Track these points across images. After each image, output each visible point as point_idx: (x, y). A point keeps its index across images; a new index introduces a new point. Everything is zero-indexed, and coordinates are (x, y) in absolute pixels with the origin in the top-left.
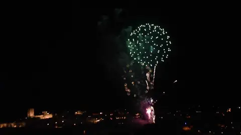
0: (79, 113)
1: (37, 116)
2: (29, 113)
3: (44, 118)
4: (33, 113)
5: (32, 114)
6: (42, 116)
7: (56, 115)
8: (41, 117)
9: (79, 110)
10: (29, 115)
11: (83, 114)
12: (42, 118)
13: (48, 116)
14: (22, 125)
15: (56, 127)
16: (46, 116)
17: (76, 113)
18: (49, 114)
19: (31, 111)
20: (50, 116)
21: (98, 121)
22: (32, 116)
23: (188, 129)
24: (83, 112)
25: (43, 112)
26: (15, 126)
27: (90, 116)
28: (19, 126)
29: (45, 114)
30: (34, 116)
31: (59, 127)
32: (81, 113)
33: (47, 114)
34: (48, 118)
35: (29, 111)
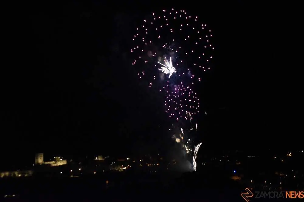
0: (100, 159)
1: (46, 163)
2: (37, 159)
3: (56, 165)
5: (40, 160)
7: (71, 161)
8: (52, 163)
9: (100, 155)
10: (38, 161)
11: (105, 159)
12: (53, 165)
13: (61, 163)
14: (28, 173)
15: (72, 176)
16: (59, 162)
17: (97, 158)
18: (63, 159)
19: (40, 157)
20: (64, 163)
21: (124, 168)
22: (41, 163)
23: (238, 178)
24: (106, 158)
25: (55, 157)
26: (20, 176)
27: (114, 163)
28: (25, 175)
29: (57, 159)
30: (43, 162)
31: (75, 177)
32: (103, 158)
33: (60, 159)
34: (61, 165)
35: (37, 157)
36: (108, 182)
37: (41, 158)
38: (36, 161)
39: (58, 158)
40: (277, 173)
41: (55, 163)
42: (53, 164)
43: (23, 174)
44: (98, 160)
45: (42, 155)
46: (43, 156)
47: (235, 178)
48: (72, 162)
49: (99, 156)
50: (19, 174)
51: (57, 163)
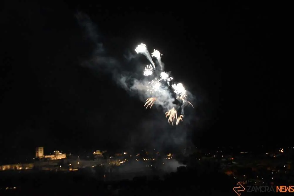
0: (98, 153)
1: (46, 157)
2: (37, 153)
3: (55, 159)
4: (43, 152)
5: (41, 154)
6: (53, 156)
7: (70, 154)
9: (99, 149)
10: (38, 155)
11: (103, 154)
12: (53, 159)
13: (61, 156)
14: (29, 166)
15: (71, 170)
16: (59, 156)
17: (95, 152)
18: (62, 153)
19: (40, 150)
20: (63, 156)
21: (121, 163)
22: (40, 157)
24: (103, 152)
25: (54, 151)
26: (21, 168)
27: (112, 157)
29: (56, 153)
30: (43, 156)
32: (100, 152)
33: (60, 153)
34: (61, 158)
35: (38, 150)
36: (106, 176)
37: (41, 152)
38: (36, 155)
39: (57, 152)
40: (269, 169)
41: (55, 157)
42: (53, 157)
43: (24, 167)
44: (96, 155)
45: (41, 149)
46: (43, 149)
48: (70, 156)
49: (97, 151)
50: (20, 167)
51: (57, 157)
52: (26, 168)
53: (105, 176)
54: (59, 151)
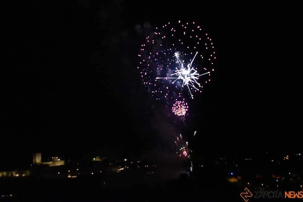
0: (98, 159)
1: (44, 163)
2: (35, 159)
4: (40, 158)
6: (50, 163)
7: (69, 161)
9: (97, 156)
10: (35, 161)
11: (103, 160)
12: (51, 165)
13: (59, 163)
14: (26, 173)
15: (69, 176)
16: (57, 163)
17: (94, 159)
18: (61, 160)
19: (38, 157)
20: (61, 163)
21: (122, 169)
22: (38, 163)
23: (235, 180)
24: (103, 158)
25: (53, 158)
26: (17, 175)
27: (112, 164)
28: (22, 175)
29: (55, 160)
30: (41, 162)
31: (73, 177)
32: (100, 159)
33: (58, 160)
34: (59, 165)
35: (35, 157)
37: (39, 159)
38: (34, 162)
39: (56, 158)
40: (274, 176)
41: (53, 164)
43: (21, 174)
44: (96, 161)
46: (40, 156)
47: (233, 180)
51: (55, 163)
52: (24, 175)
53: (104, 183)
54: (57, 158)
